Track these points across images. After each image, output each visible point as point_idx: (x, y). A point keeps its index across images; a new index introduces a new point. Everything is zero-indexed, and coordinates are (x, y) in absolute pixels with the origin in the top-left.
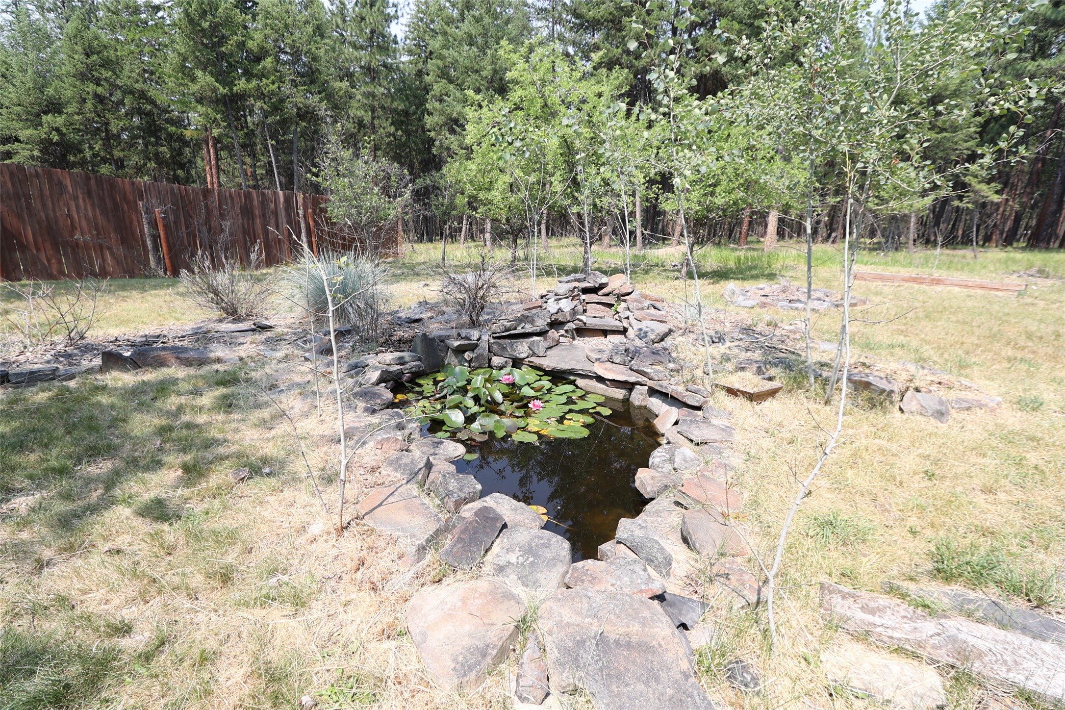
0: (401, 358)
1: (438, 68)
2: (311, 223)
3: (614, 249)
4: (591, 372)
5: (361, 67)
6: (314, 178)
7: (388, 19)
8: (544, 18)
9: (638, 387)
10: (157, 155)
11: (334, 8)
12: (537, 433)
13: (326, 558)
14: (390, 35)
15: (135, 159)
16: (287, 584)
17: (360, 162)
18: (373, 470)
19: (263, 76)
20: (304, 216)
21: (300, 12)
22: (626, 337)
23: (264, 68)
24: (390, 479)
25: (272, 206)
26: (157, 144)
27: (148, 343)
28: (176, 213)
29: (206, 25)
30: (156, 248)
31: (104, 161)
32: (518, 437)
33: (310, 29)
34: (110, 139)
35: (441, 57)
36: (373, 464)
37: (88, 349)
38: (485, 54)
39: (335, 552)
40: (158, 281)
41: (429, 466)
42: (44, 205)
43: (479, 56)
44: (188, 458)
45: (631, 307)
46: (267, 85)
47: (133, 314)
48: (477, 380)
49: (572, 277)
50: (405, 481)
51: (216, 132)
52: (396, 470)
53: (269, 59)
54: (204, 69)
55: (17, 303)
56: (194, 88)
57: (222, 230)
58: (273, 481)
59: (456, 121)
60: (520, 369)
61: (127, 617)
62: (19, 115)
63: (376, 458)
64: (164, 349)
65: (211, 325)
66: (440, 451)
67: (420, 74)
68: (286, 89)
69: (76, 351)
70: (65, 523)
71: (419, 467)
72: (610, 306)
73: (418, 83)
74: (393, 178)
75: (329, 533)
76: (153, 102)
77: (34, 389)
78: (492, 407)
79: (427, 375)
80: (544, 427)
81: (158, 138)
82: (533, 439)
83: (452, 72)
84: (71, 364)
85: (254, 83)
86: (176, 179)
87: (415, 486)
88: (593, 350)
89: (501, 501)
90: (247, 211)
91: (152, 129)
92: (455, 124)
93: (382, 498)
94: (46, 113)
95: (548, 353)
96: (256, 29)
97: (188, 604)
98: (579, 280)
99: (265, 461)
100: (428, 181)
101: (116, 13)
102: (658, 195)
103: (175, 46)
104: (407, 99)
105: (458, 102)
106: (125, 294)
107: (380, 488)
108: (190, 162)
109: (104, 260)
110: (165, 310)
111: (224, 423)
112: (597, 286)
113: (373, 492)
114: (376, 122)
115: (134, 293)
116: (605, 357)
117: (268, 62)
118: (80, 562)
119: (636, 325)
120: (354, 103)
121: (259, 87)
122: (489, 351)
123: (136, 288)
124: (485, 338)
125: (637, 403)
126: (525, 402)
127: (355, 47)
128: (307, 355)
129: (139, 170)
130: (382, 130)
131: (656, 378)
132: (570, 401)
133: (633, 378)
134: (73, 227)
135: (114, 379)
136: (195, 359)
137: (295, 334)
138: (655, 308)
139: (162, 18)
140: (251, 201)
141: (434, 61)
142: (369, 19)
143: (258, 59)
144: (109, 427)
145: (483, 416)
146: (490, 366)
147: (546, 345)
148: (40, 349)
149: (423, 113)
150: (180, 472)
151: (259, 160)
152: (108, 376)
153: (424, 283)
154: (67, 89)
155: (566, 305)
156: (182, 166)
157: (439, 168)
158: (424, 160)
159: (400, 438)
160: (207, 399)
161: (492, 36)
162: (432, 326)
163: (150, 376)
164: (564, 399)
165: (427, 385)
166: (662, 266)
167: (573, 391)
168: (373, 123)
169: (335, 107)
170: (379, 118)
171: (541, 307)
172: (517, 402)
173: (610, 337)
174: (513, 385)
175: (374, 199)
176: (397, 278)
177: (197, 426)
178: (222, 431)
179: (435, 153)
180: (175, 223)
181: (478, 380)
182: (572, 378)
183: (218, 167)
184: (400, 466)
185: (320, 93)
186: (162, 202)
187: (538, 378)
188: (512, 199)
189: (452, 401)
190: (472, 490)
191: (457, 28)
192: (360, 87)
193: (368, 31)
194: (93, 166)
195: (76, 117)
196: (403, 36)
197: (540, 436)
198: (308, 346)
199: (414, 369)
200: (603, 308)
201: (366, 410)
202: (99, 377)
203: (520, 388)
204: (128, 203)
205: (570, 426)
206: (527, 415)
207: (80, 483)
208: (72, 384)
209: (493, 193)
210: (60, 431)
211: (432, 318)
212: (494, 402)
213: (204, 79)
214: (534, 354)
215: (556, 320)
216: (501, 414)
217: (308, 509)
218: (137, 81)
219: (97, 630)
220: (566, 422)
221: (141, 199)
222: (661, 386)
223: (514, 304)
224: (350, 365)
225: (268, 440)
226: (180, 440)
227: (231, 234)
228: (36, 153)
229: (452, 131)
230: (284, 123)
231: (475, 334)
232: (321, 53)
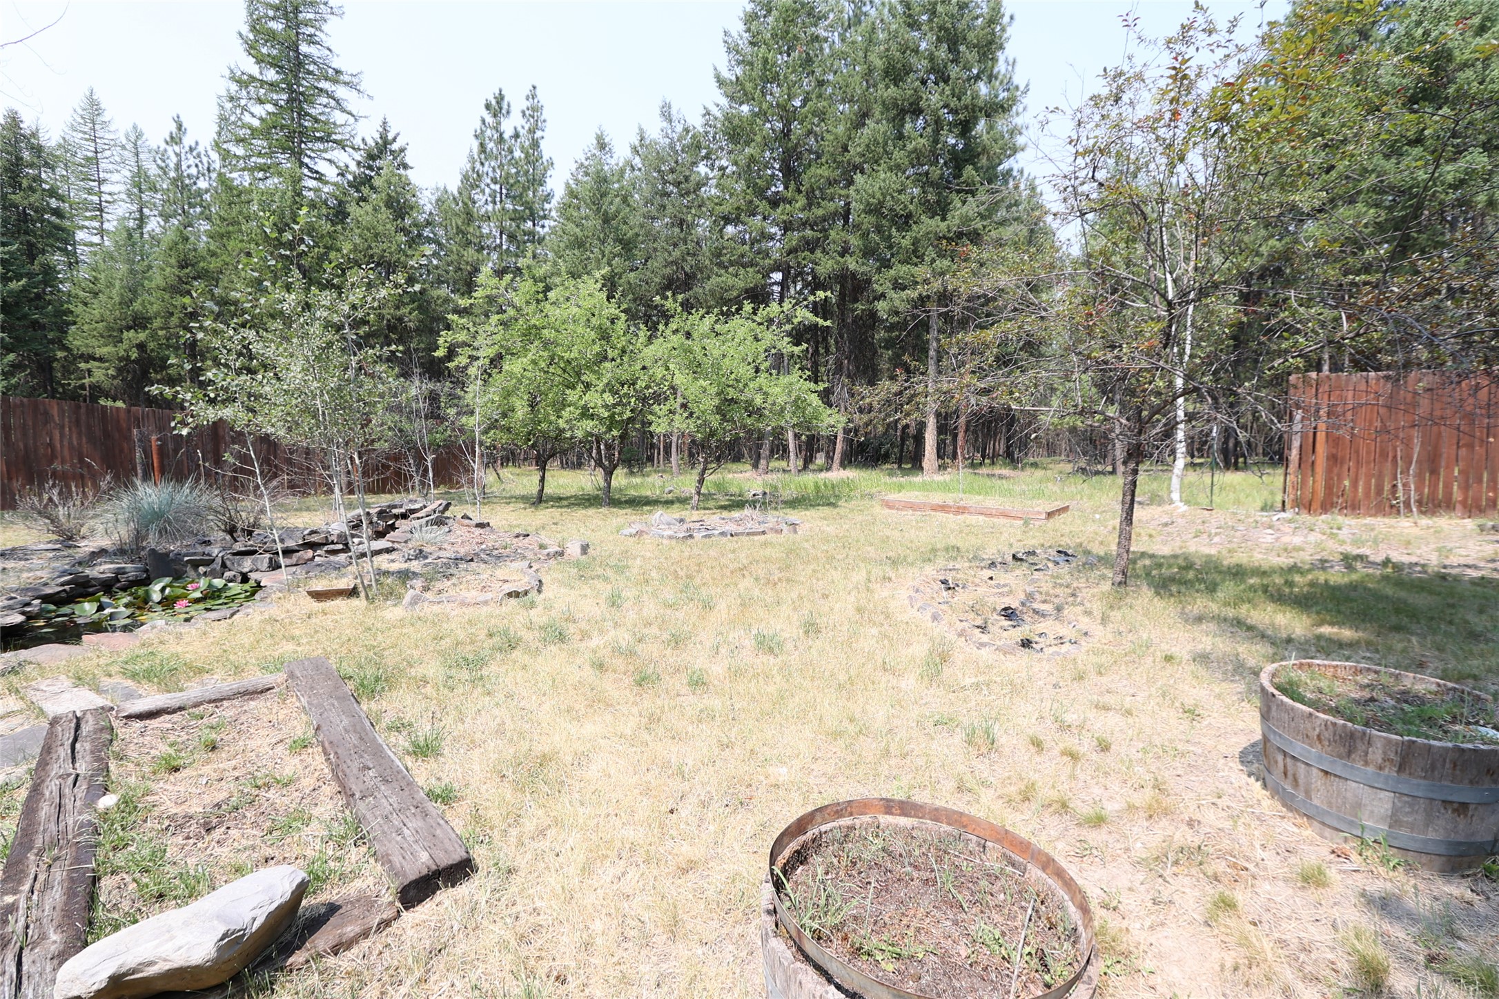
0: (121, 568)
42: (24, 435)
62: (99, 332)
94: (129, 328)
122: (223, 566)
124: (221, 555)
134: (53, 456)
154: (150, 302)
180: (175, 450)
186: (160, 430)
195: (161, 332)
199: (131, 578)
214: (258, 569)
221: (137, 427)
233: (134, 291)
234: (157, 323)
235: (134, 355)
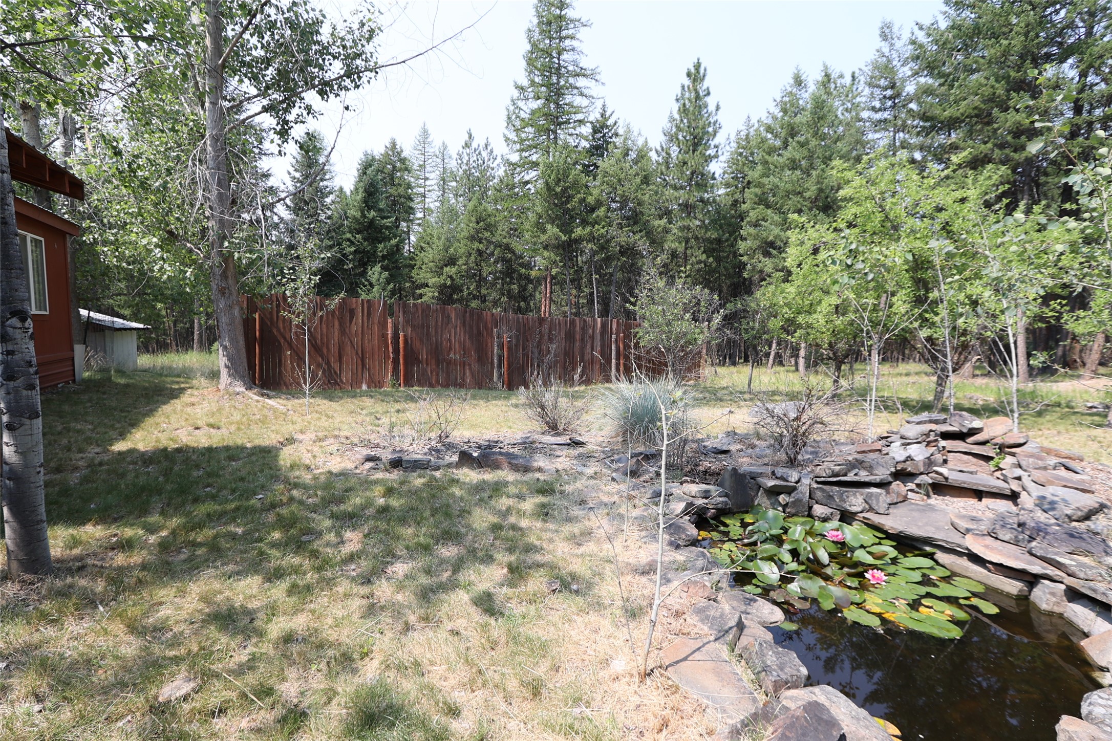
0: (707, 492)
1: (756, 195)
2: (621, 346)
3: (980, 381)
4: (959, 546)
5: (679, 205)
6: (631, 307)
7: (708, 160)
8: (883, 129)
9: (1046, 582)
10: (509, 291)
11: (660, 159)
12: (879, 615)
13: (628, 704)
14: (709, 172)
15: (494, 295)
16: (590, 720)
17: (673, 291)
18: (678, 614)
19: (596, 223)
20: (616, 340)
21: (631, 168)
22: (1016, 505)
23: (598, 216)
24: (696, 630)
25: (591, 331)
26: (511, 283)
27: (489, 447)
28: (517, 337)
29: (558, 189)
30: (500, 367)
31: (475, 297)
32: (851, 614)
33: (638, 180)
34: (481, 280)
35: (760, 185)
36: (677, 607)
37: (450, 447)
38: (809, 175)
39: (636, 700)
40: (498, 392)
41: (741, 626)
42: (436, 332)
43: (802, 178)
44: (513, 558)
45: (1023, 463)
46: (598, 230)
47: (479, 420)
48: (795, 531)
49: (925, 416)
50: (712, 638)
51: (554, 271)
52: (702, 621)
53: (602, 209)
54: (553, 223)
55: (412, 405)
56: (543, 238)
57: (549, 352)
58: (579, 599)
59: (772, 244)
60: (850, 524)
61: (458, 700)
62: (431, 269)
63: (682, 601)
64: (501, 454)
65: (536, 437)
66: (753, 609)
67: (735, 203)
68: (613, 231)
69: (443, 448)
70: (426, 595)
71: (730, 625)
72: (988, 459)
73: (733, 212)
74: (702, 304)
75: (632, 676)
76: (513, 252)
77: (415, 474)
78: (814, 568)
79: (734, 514)
80: (888, 608)
81: (512, 278)
82: (875, 622)
83: (771, 199)
84: (439, 458)
85: (588, 229)
86: (519, 310)
87: (725, 648)
88: (963, 517)
89: (835, 699)
90: (570, 336)
91: (509, 272)
92: (771, 248)
93: (688, 651)
94: (446, 266)
95: (891, 511)
96: (595, 187)
97: (503, 706)
98: (936, 422)
99: (574, 577)
100: (739, 306)
101: (499, 191)
102: (1061, 313)
103: (536, 208)
104: (721, 227)
105: (776, 225)
106: (475, 402)
107: (685, 639)
108: (531, 295)
109: (464, 374)
110: (501, 419)
111: (542, 530)
112: (965, 430)
113: (678, 640)
114: (689, 252)
115: (481, 402)
116: (983, 527)
117: (601, 212)
118: (431, 634)
119: (1036, 491)
120: (670, 237)
121: (591, 233)
122: (810, 497)
123: (482, 398)
124: (806, 481)
125: (1044, 606)
126: (860, 569)
127: (675, 188)
128: (614, 475)
129: (496, 303)
130: (694, 258)
131: (1082, 575)
132: (926, 581)
133: (1036, 568)
134: (450, 348)
135: (464, 474)
136: (522, 466)
137: (603, 452)
138: (1067, 468)
139: (529, 189)
140: (575, 327)
141: (752, 190)
142: (691, 163)
143: (593, 210)
144: (458, 516)
145: (804, 577)
146: (810, 515)
147: (889, 501)
148: (422, 442)
149: (735, 239)
150: (505, 570)
151: (584, 292)
152: (461, 472)
153: (728, 409)
154: (460, 248)
155: (919, 453)
156: (524, 299)
157: (750, 292)
158: (733, 284)
159: (708, 584)
160: (528, 505)
161: (818, 157)
162: (740, 460)
163: (489, 476)
164: (917, 576)
165: (734, 526)
166: (1068, 407)
167: (932, 568)
168: (685, 253)
169: (653, 242)
170: (691, 247)
171: (880, 451)
172: (850, 567)
173: (985, 501)
174: (843, 544)
175: (685, 325)
176: (699, 402)
177: (521, 529)
178: (540, 539)
179: (746, 276)
180: (516, 345)
181: (797, 531)
182: (928, 549)
183: (551, 298)
184: (707, 618)
185: (641, 231)
186: (510, 329)
187: (877, 541)
188: (838, 322)
189: (765, 551)
190: (795, 673)
191: (779, 155)
192: (677, 221)
193: (688, 173)
194: (467, 301)
195: (463, 267)
196: (722, 171)
197: (884, 621)
198: (614, 466)
199: (720, 506)
200: (974, 460)
201: (671, 543)
202: (455, 471)
203: (853, 550)
204: (487, 330)
205: (929, 617)
206: (863, 587)
207: (436, 560)
208: (438, 474)
209: (815, 316)
210: (427, 513)
211: (741, 450)
212: (816, 561)
213: (552, 230)
214: (871, 509)
215: (903, 470)
216: (827, 578)
217: (611, 640)
218: (505, 238)
219: (437, 703)
220: (922, 609)
221: (496, 327)
222: (1094, 591)
223: (843, 444)
224: (654, 492)
225: (577, 556)
226: (507, 539)
227: (555, 356)
228: (436, 294)
229: (767, 254)
230: (608, 260)
231: (794, 476)
232: (646, 198)
233: (449, 242)
234: (460, 262)
235: (449, 283)
